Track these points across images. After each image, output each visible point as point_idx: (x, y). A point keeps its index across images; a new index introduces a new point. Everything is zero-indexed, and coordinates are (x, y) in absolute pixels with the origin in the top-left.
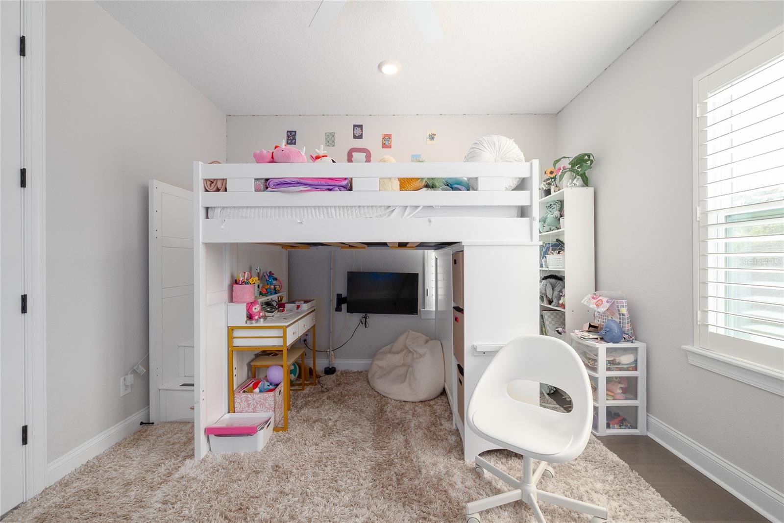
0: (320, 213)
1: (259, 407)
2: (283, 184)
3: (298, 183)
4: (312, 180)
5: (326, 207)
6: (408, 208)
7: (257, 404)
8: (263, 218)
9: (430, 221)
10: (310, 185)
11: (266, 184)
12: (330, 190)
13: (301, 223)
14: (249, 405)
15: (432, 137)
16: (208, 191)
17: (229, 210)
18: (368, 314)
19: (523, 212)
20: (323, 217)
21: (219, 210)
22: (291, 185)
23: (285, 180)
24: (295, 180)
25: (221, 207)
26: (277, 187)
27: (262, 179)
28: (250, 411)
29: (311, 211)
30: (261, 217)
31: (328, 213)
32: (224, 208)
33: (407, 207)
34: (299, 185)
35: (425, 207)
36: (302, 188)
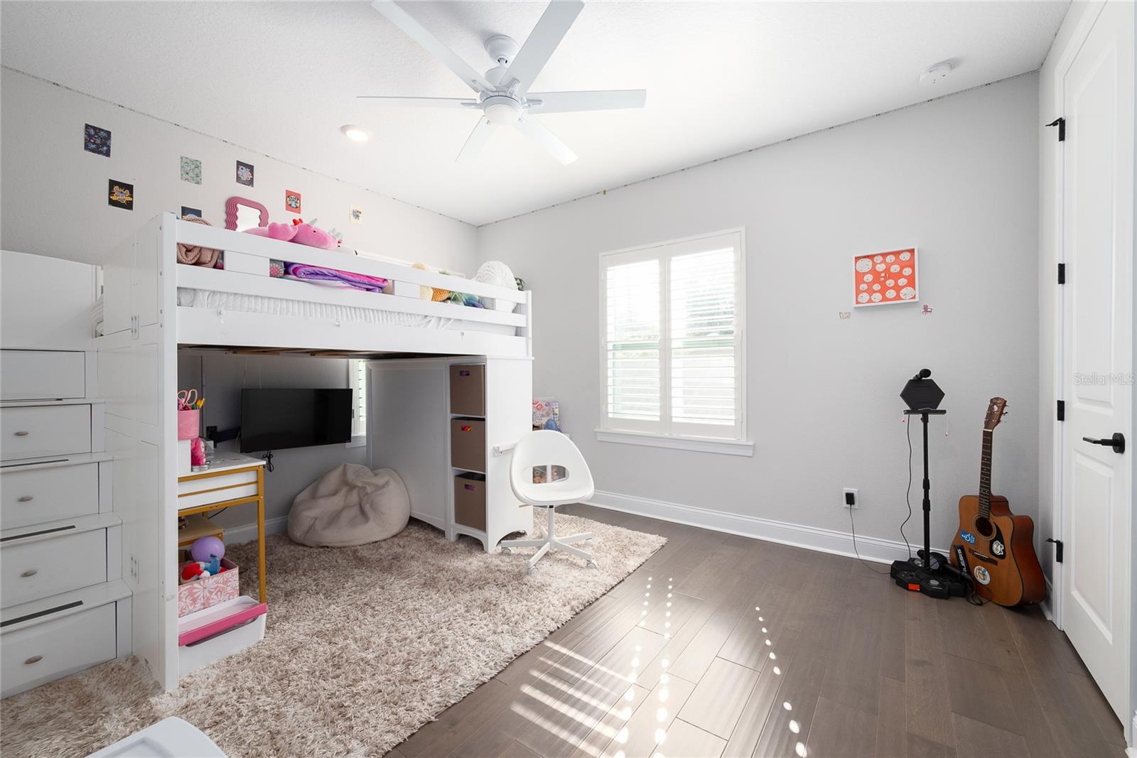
0: (356, 315)
1: (215, 597)
2: (316, 274)
3: (335, 276)
4: (352, 276)
5: (364, 309)
6: (442, 320)
7: (211, 593)
8: (280, 314)
9: (463, 334)
10: (349, 281)
11: (289, 269)
12: (368, 290)
13: (338, 326)
14: (194, 601)
15: (357, 215)
16: (182, 263)
17: (224, 297)
18: (273, 452)
19: (518, 332)
20: (359, 321)
21: (207, 293)
22: (327, 278)
23: (321, 270)
24: (334, 273)
25: (209, 291)
26: (309, 276)
27: (281, 261)
28: (197, 609)
29: (346, 311)
30: (279, 313)
31: (365, 316)
32: (214, 292)
33: (440, 318)
34: (336, 278)
35: (455, 320)
36: (340, 283)
